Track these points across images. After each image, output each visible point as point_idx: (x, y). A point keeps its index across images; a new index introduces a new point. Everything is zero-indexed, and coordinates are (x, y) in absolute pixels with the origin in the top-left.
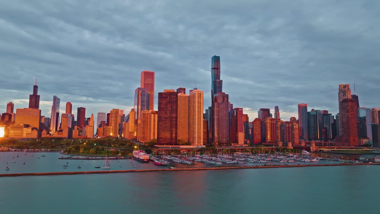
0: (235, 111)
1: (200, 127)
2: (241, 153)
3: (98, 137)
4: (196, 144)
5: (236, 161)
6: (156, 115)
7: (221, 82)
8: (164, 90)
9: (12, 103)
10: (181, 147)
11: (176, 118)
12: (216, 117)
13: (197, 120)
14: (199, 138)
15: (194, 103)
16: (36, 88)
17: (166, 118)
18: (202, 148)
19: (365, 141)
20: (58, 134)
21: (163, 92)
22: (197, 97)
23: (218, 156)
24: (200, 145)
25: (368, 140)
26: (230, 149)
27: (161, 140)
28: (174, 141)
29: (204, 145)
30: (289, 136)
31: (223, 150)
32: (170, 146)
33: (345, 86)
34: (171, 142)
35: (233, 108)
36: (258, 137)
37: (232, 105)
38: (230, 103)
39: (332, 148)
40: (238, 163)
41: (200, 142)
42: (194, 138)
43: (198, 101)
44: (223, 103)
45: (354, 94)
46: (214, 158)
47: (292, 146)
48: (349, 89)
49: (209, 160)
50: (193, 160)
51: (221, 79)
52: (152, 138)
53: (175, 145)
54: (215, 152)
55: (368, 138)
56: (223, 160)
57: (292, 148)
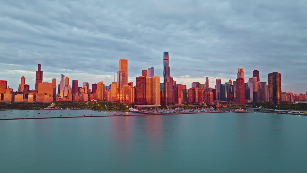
0: (177, 86)
1: (158, 96)
2: (179, 109)
3: (95, 101)
4: (156, 104)
5: (175, 112)
6: (134, 89)
7: (169, 68)
8: (139, 76)
9: (24, 77)
10: (149, 106)
11: (146, 91)
12: (166, 90)
13: (156, 92)
14: (158, 101)
15: (155, 83)
16: (40, 66)
17: (140, 91)
18: (160, 106)
19: (249, 101)
20: (66, 99)
21: (138, 77)
22: (156, 79)
23: (168, 110)
24: (158, 105)
25: (250, 101)
26: (173, 107)
27: (137, 102)
28: (145, 103)
29: (160, 105)
30: (208, 99)
31: (170, 107)
32: (143, 106)
33: (241, 70)
34: (143, 103)
35: (176, 84)
36: (191, 99)
37: (175, 82)
38: (174, 81)
39: (228, 105)
40: (176, 112)
41: (158, 103)
42: (155, 101)
43: (157, 82)
44: (170, 82)
45: (256, 70)
46: (166, 111)
47: (206, 105)
48: (243, 71)
49: (164, 111)
50: (157, 112)
51: (169, 66)
52: (132, 101)
53: (145, 105)
54: (166, 108)
55: (251, 100)
56: (170, 111)
57: (206, 106)
